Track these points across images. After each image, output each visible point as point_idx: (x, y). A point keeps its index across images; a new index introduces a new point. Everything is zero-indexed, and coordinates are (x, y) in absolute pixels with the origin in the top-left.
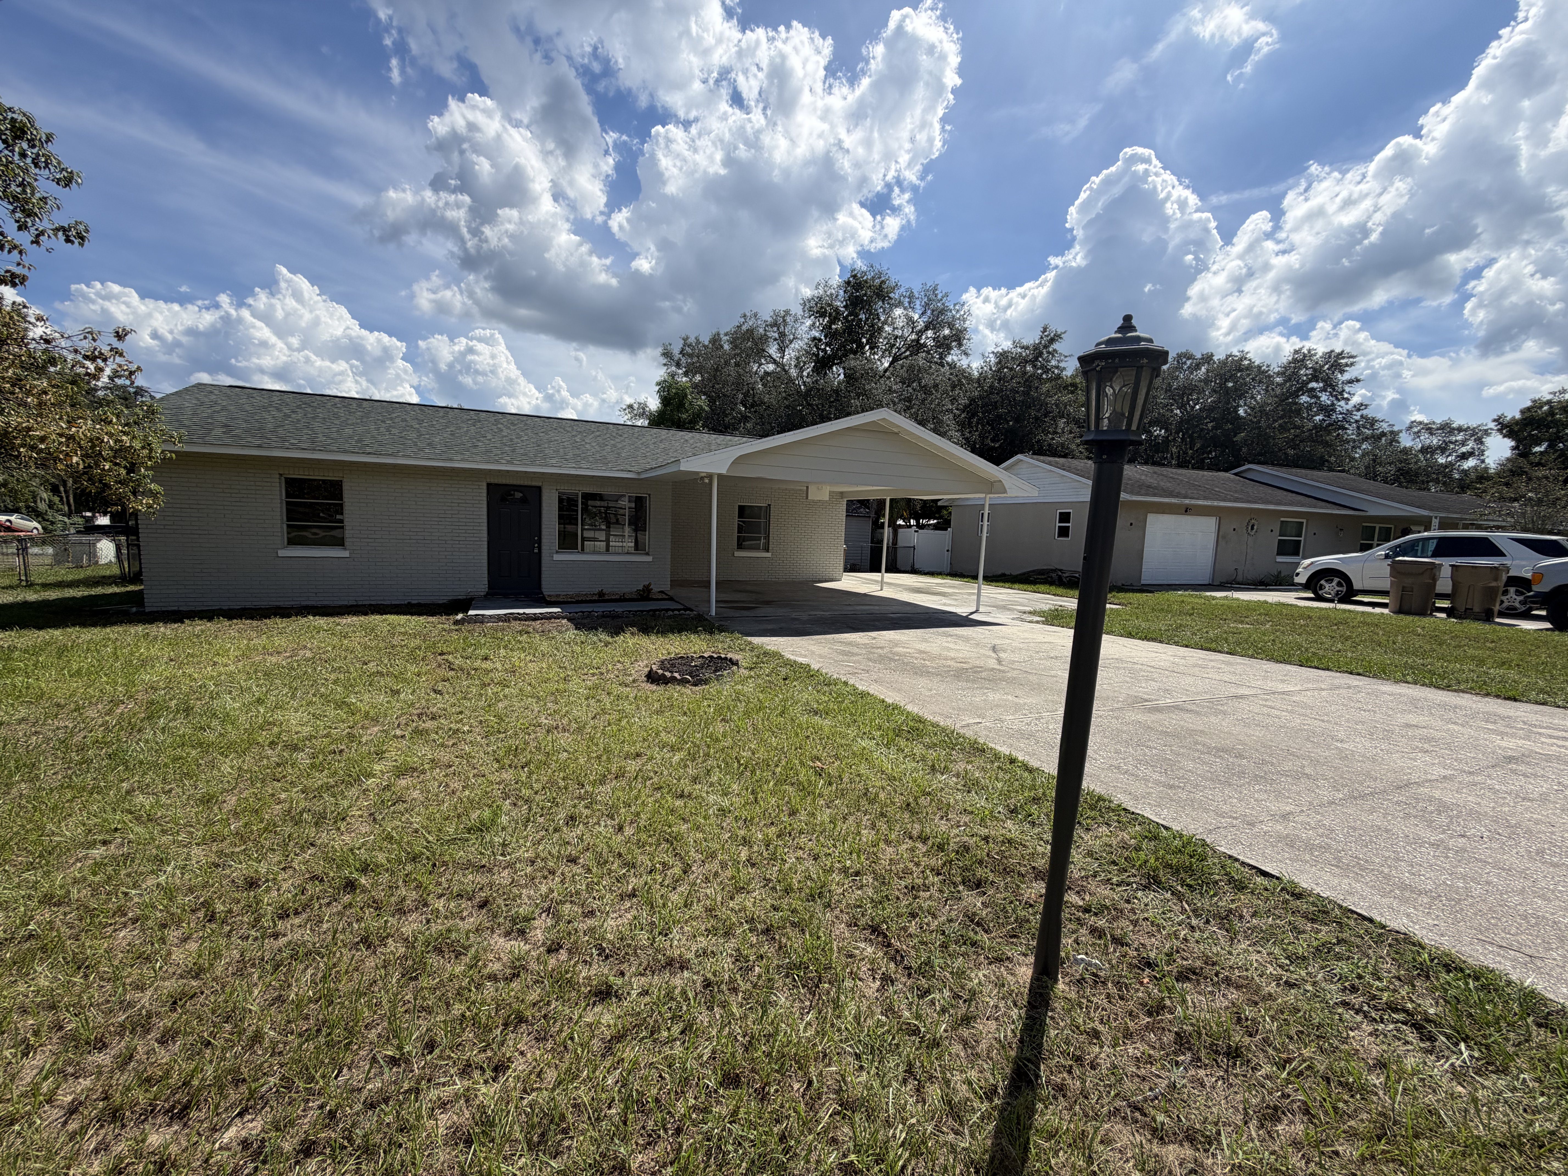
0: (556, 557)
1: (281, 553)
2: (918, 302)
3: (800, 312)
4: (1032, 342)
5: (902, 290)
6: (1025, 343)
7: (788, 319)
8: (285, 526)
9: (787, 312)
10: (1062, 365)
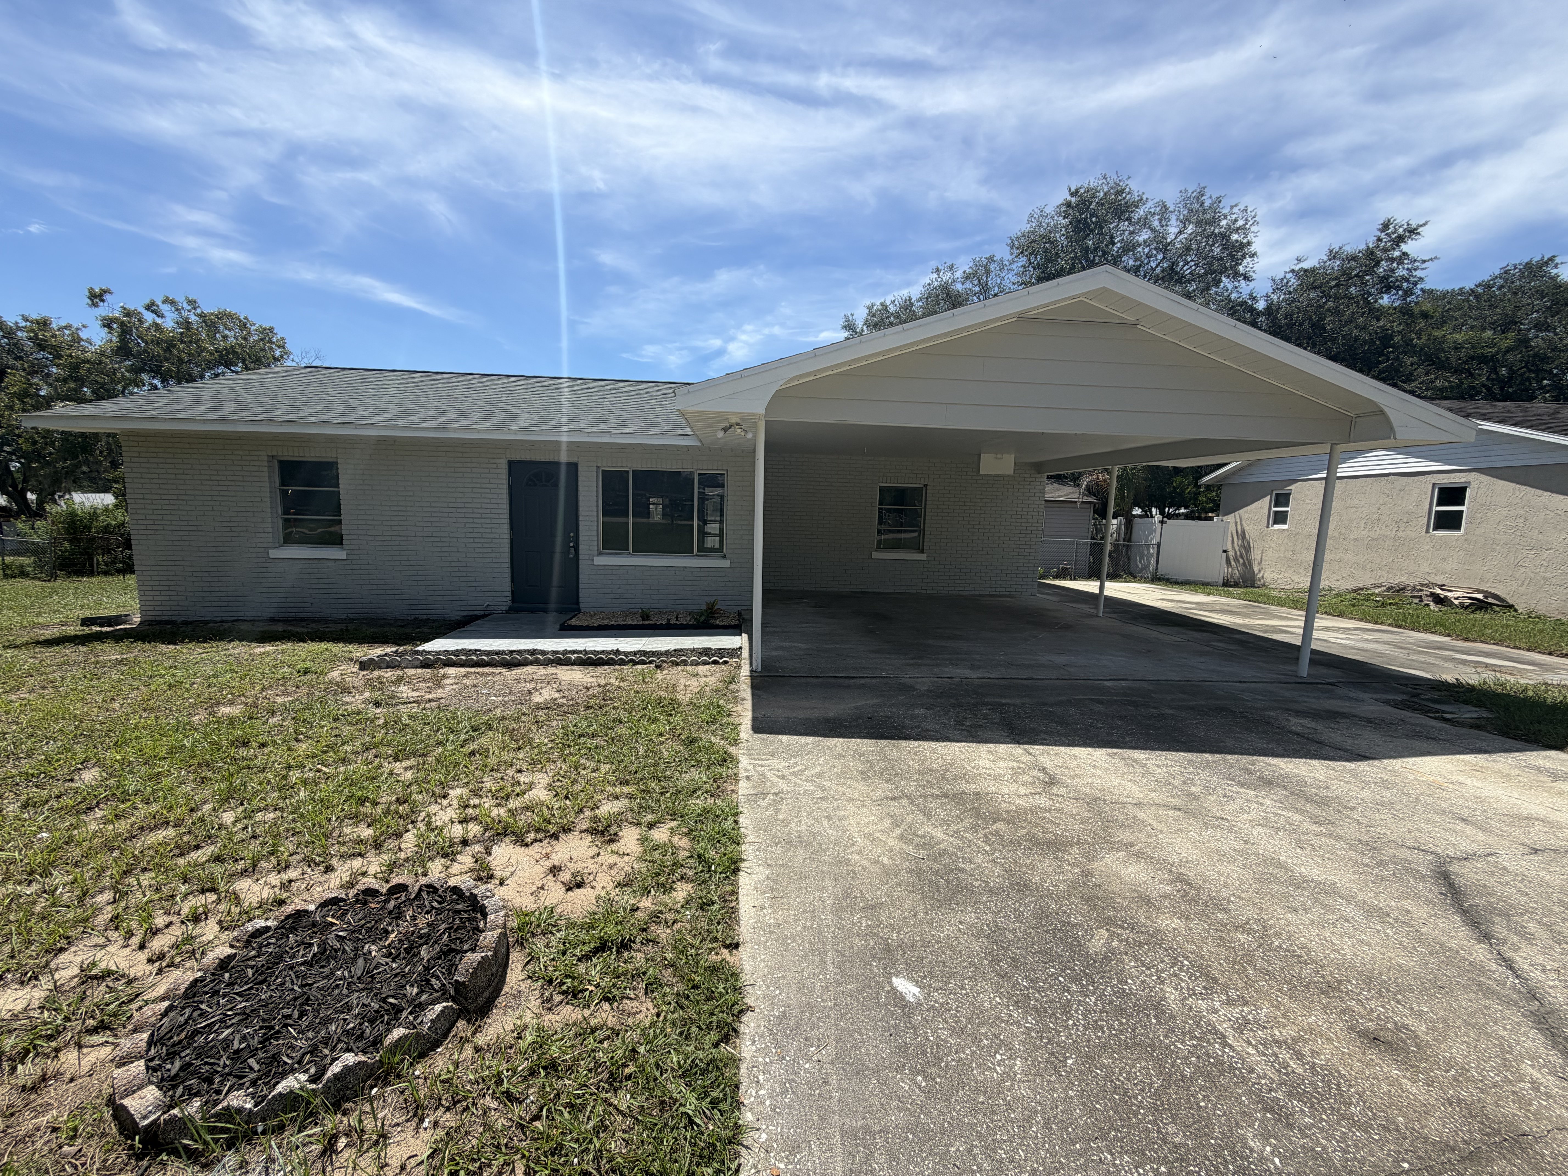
0: (599, 561)
1: (274, 553)
2: (1173, 218)
3: (1007, 257)
4: (1363, 247)
5: (1150, 204)
6: (1349, 249)
7: (992, 267)
8: (280, 521)
9: (991, 259)
10: (1418, 273)
